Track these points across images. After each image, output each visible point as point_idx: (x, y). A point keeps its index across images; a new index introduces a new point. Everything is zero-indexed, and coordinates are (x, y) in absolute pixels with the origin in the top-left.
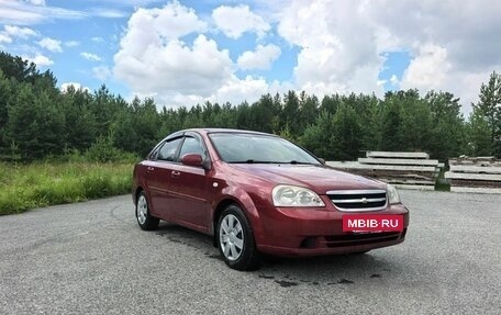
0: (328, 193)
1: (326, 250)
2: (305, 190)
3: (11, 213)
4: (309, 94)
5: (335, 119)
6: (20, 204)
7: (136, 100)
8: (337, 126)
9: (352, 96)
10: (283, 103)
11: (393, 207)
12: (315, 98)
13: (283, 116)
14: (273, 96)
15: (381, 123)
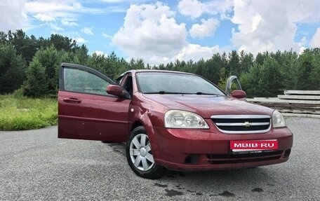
0: (212, 117)
1: (208, 166)
2: (193, 114)
3: (33, 129)
4: (247, 52)
5: (263, 68)
6: (39, 123)
7: (133, 60)
8: (264, 73)
9: (278, 53)
10: (228, 59)
11: (275, 130)
12: (251, 55)
13: (228, 68)
14: (221, 54)
15: (297, 70)
